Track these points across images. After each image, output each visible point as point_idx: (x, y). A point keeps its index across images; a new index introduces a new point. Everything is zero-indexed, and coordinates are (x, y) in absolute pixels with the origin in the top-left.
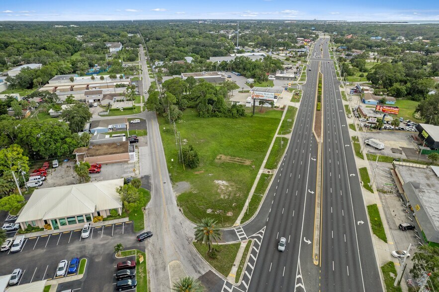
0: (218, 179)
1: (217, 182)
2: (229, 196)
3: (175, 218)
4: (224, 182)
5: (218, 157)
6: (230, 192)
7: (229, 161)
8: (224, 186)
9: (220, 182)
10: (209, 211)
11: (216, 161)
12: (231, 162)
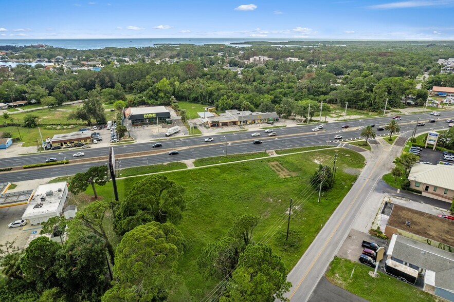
3: (373, 161)
4: (316, 161)
8: (319, 160)
9: (318, 162)
11: (295, 175)
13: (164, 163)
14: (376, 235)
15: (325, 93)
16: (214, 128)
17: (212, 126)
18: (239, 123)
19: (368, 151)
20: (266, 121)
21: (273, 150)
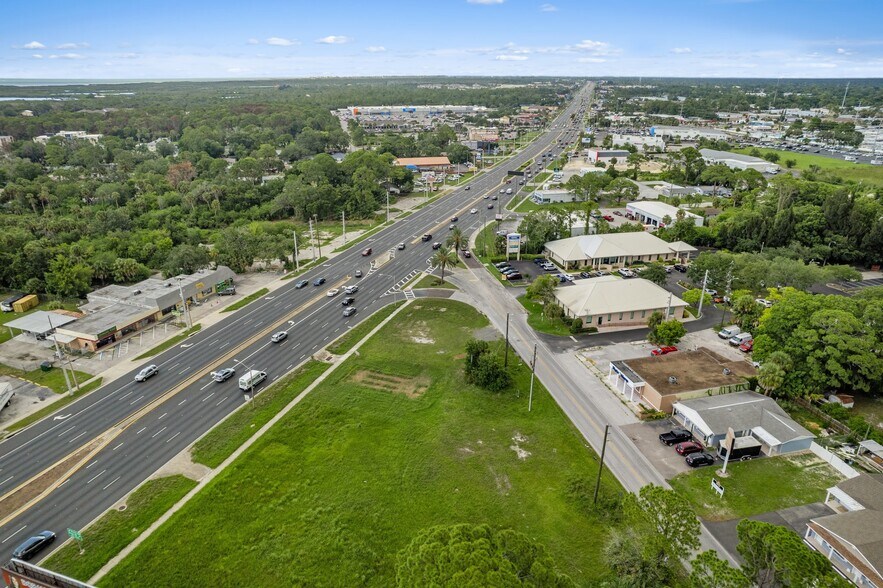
0: (428, 345)
1: (431, 341)
2: (414, 324)
3: (485, 305)
4: (418, 340)
5: (422, 390)
6: (411, 328)
7: (399, 379)
8: (420, 336)
9: (425, 341)
10: (443, 310)
11: (428, 382)
12: (396, 379)
13: (116, 506)
14: (651, 417)
15: (254, 202)
16: (109, 348)
17: (100, 345)
18: (160, 316)
19: (457, 292)
20: (214, 291)
21: (323, 350)
